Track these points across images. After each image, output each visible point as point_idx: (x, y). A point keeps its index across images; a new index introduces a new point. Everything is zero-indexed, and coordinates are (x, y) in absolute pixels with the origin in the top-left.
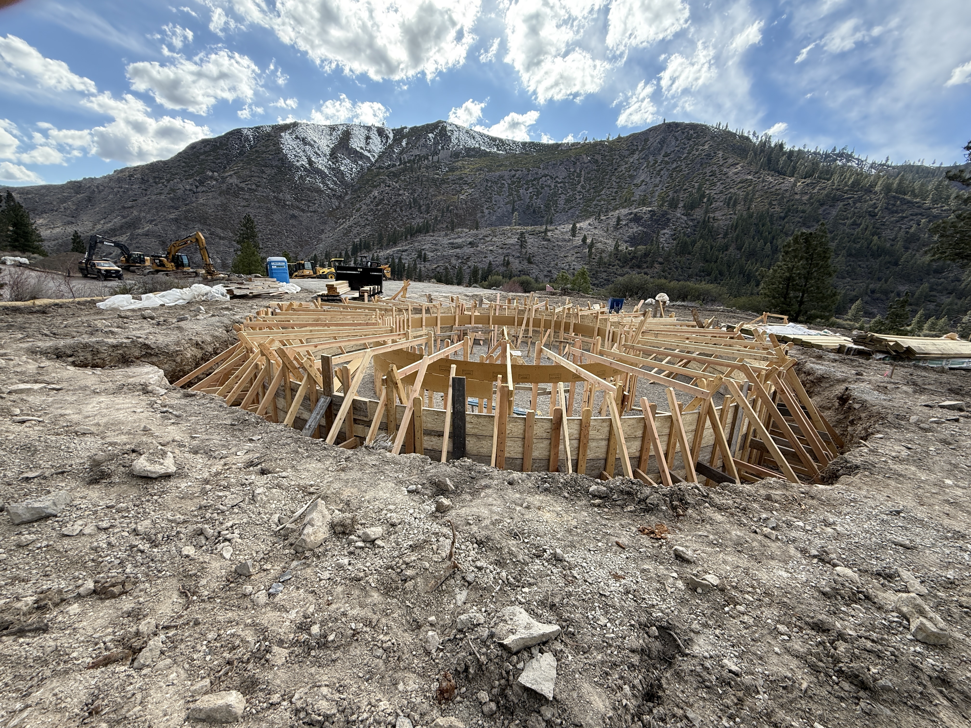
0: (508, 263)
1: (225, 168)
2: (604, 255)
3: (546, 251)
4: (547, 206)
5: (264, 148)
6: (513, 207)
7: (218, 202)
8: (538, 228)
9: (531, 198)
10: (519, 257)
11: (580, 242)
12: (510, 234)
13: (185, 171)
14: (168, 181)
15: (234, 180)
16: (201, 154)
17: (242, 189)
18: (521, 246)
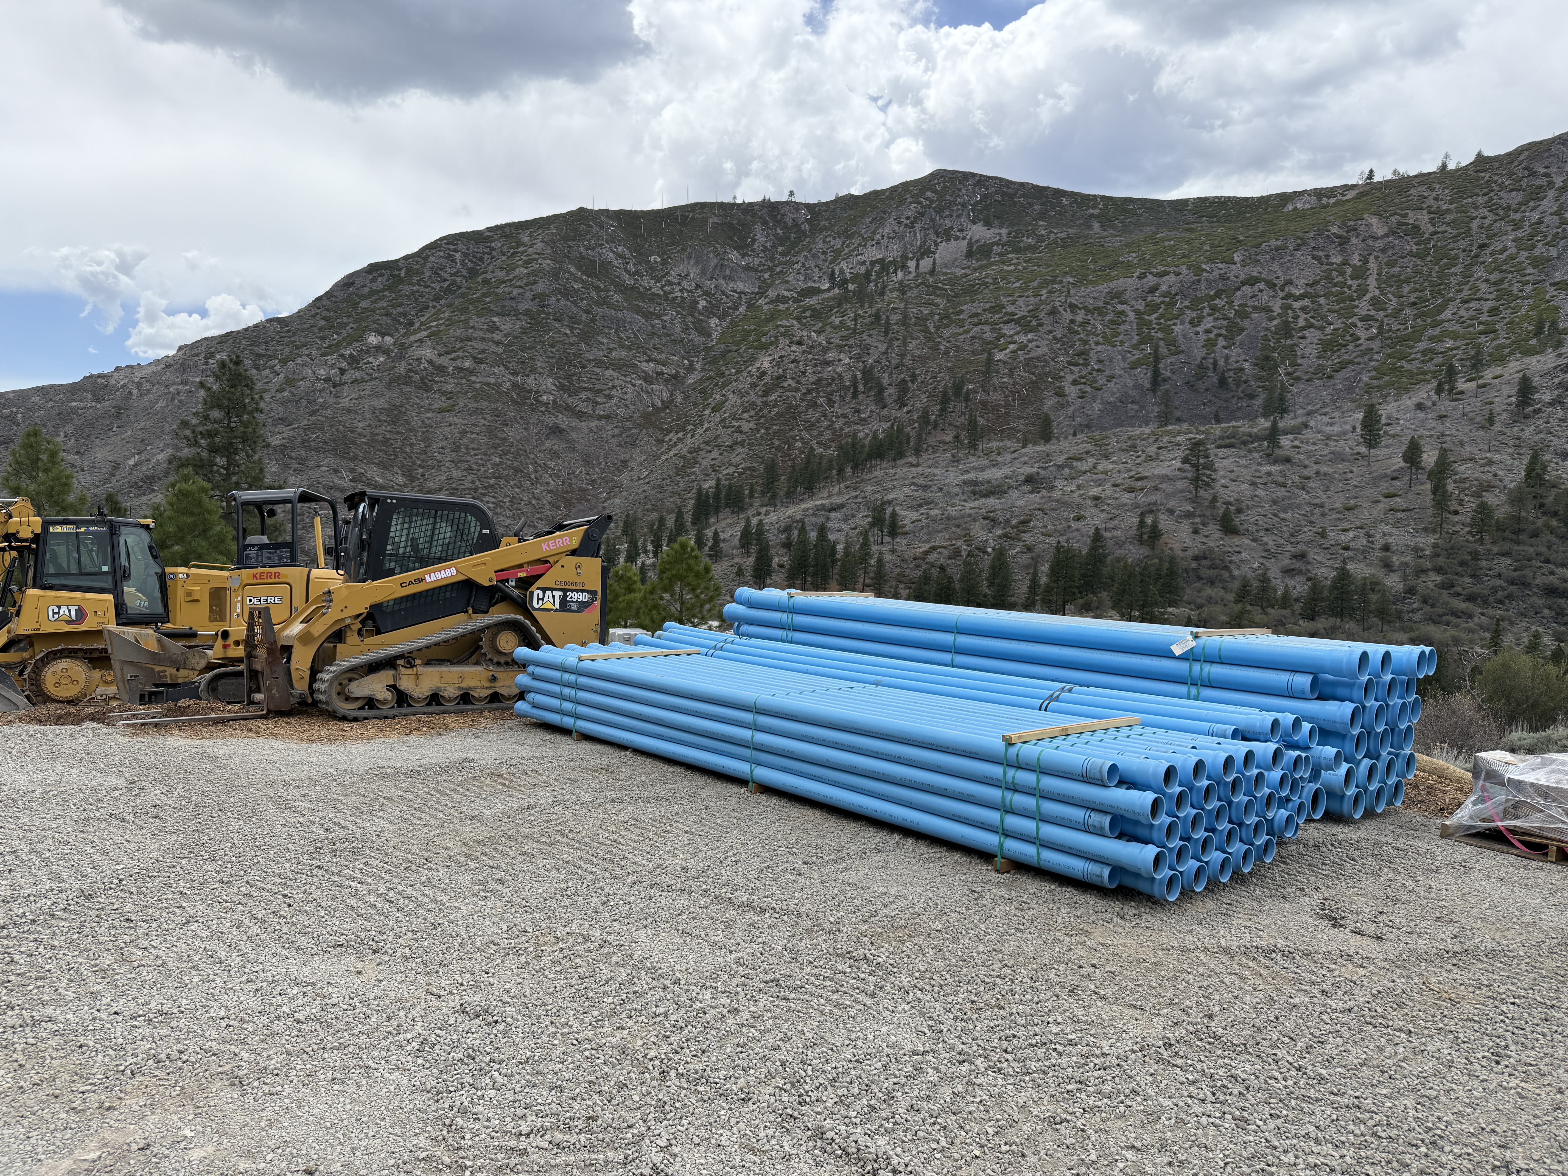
0: (1155, 534)
1: (411, 324)
2: (1491, 499)
3: (1281, 492)
4: (1266, 364)
5: (501, 274)
6: (1156, 373)
7: (380, 403)
8: (1243, 427)
9: (1210, 344)
10: (1189, 515)
11: (1398, 462)
12: (1152, 450)
13: (323, 339)
14: (284, 362)
15: (428, 352)
16: (363, 297)
17: (441, 369)
18: (1196, 481)
